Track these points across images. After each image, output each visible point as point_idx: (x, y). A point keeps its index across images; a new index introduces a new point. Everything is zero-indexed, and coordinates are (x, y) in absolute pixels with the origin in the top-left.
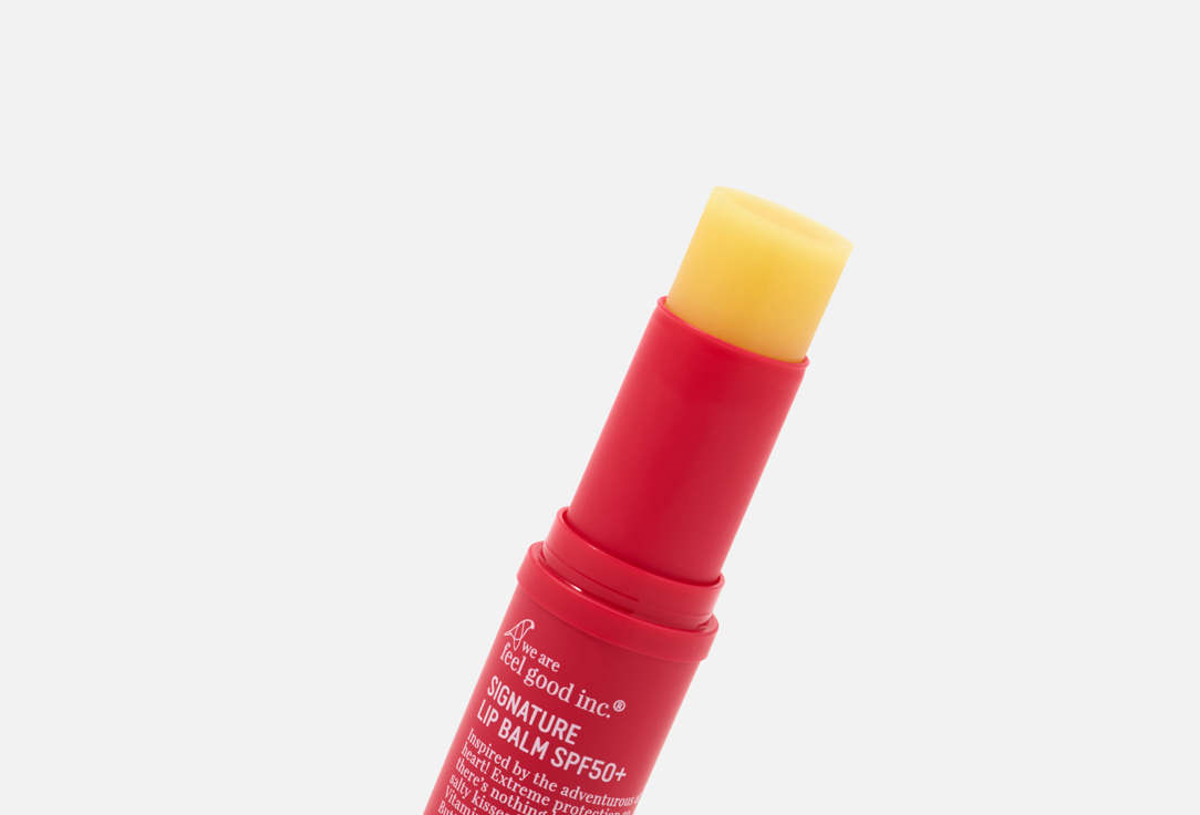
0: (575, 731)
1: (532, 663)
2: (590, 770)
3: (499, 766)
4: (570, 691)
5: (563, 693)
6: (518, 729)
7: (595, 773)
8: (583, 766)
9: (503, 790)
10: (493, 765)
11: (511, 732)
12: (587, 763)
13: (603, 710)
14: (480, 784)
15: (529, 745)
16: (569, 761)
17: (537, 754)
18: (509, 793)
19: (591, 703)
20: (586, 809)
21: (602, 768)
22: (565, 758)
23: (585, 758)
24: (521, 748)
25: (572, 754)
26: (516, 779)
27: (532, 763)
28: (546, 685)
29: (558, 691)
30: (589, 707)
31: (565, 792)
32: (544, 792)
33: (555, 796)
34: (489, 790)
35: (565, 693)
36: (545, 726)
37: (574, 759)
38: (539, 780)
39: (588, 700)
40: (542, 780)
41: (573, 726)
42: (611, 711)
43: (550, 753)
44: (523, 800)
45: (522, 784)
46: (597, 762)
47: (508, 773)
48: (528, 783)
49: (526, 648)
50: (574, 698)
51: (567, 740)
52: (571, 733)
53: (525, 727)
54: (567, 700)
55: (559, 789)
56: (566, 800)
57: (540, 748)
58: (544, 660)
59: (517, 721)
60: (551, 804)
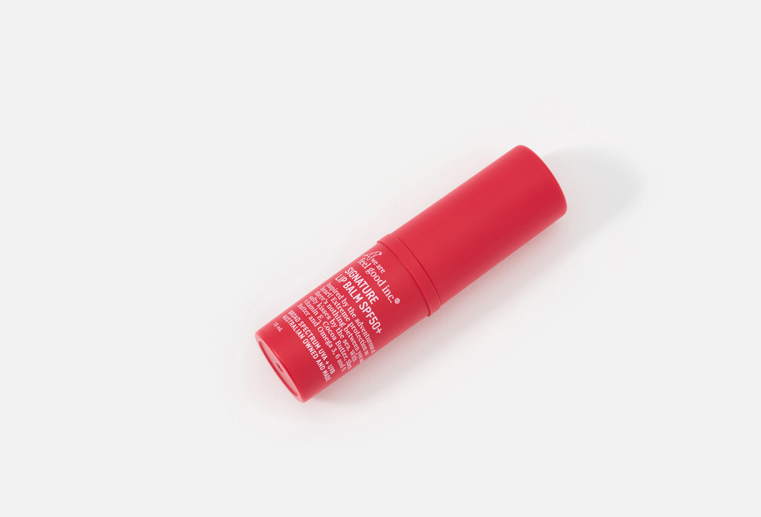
0: (376, 299)
1: (373, 266)
2: (371, 319)
3: (337, 297)
4: (383, 283)
5: (380, 282)
6: (353, 287)
7: (372, 322)
8: (370, 315)
9: (333, 306)
10: (335, 295)
11: (349, 287)
12: (372, 315)
13: (391, 298)
14: (325, 301)
15: (354, 295)
16: (366, 310)
17: (356, 300)
18: (335, 308)
19: (388, 292)
20: (360, 334)
21: (376, 321)
22: (365, 307)
23: (372, 313)
24: (351, 294)
25: (369, 307)
26: (341, 305)
27: (351, 302)
28: (375, 276)
29: (379, 281)
30: (387, 293)
31: (357, 321)
32: (350, 316)
33: (353, 320)
34: (327, 304)
35: (381, 282)
36: (365, 291)
37: (368, 310)
38: (350, 310)
39: (388, 290)
40: (352, 311)
41: (376, 297)
42: (393, 300)
43: (361, 302)
44: (340, 314)
45: (343, 308)
46: (375, 317)
47: (339, 301)
48: (345, 309)
49: (373, 260)
50: (383, 286)
51: (371, 301)
52: (373, 299)
53: (356, 287)
54: (380, 285)
55: (356, 318)
56: (355, 324)
57: (359, 298)
58: (379, 267)
59: (355, 284)
60: (349, 322)
